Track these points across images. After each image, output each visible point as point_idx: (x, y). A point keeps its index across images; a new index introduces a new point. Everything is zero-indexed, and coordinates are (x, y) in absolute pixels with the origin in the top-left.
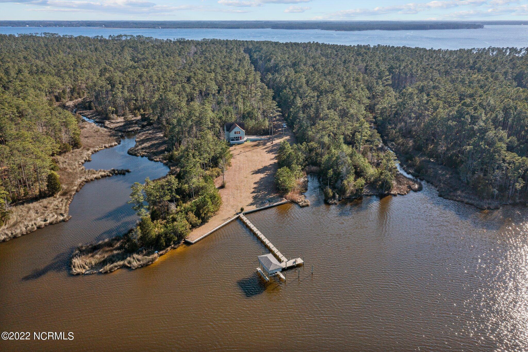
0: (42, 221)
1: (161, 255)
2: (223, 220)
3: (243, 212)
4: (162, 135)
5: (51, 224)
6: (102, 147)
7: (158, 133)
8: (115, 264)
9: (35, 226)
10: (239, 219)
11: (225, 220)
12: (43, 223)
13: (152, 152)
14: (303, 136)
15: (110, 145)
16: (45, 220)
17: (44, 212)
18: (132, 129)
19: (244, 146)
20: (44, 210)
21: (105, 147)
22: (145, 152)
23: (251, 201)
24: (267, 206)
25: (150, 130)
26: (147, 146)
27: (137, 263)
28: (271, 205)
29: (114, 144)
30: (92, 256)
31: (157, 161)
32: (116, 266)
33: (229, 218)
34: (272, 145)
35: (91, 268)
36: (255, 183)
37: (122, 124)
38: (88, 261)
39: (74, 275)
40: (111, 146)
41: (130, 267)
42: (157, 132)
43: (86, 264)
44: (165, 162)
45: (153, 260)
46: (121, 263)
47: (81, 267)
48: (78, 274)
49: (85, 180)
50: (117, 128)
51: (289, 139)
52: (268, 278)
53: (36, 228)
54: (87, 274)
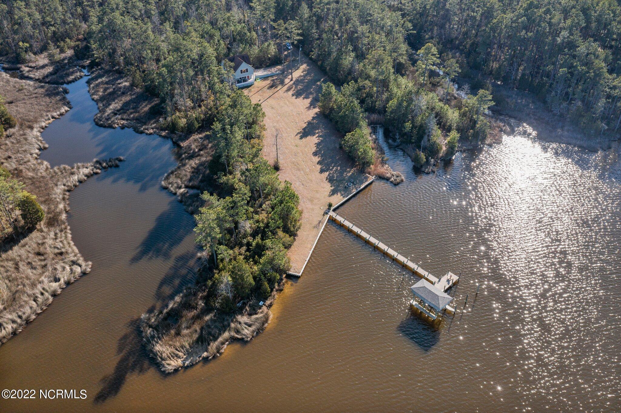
0: (51, 281)
1: (270, 306)
2: (314, 227)
3: (332, 208)
4: (127, 84)
5: (68, 283)
6: (49, 119)
7: (119, 81)
8: (220, 339)
9: (46, 294)
10: (332, 221)
11: (317, 227)
12: (55, 285)
13: (133, 119)
14: (337, 66)
15: (58, 113)
16: (57, 280)
17: (43, 263)
18: (73, 77)
19: (257, 89)
20: (41, 260)
21: (53, 117)
22: (123, 119)
23: (328, 187)
24: (354, 191)
25: (103, 76)
26: (119, 108)
27: (248, 330)
28: (359, 189)
29: (64, 111)
30: (178, 334)
31: (151, 134)
32: (223, 343)
33: (320, 222)
34: (292, 82)
35: (188, 354)
36: (315, 154)
37: (50, 69)
38: (178, 344)
39: (169, 374)
40: (61, 115)
41: (243, 339)
42: (117, 80)
43: (177, 349)
44: (164, 134)
45: (266, 319)
46: (226, 335)
47: (172, 356)
48: (176, 371)
49: (66, 188)
50: (47, 76)
51: (308, 69)
52: (434, 316)
53: (51, 299)
54: (188, 367)
